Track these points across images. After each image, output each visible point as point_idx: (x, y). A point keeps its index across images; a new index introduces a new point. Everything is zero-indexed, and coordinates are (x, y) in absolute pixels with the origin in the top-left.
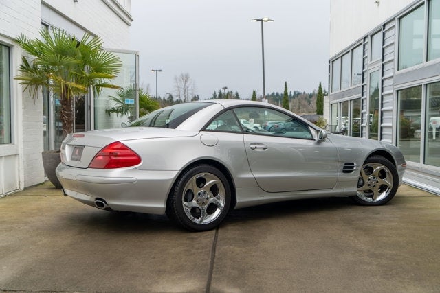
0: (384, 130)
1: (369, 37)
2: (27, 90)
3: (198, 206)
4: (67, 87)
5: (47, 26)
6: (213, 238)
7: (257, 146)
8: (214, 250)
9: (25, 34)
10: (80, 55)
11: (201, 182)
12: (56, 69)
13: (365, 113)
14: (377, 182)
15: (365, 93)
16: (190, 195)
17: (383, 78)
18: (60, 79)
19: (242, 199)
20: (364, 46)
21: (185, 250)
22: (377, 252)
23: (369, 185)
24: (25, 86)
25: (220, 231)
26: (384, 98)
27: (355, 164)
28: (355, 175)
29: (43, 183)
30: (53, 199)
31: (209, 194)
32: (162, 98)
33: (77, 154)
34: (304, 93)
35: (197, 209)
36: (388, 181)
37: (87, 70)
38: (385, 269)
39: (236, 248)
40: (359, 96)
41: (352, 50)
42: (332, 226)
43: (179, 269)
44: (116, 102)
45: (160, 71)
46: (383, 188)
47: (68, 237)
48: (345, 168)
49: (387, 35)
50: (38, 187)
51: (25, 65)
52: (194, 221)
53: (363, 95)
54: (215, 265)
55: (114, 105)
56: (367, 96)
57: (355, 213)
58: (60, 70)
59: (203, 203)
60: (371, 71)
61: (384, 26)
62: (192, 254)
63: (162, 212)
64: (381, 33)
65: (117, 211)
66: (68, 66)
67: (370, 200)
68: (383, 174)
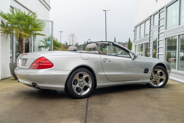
0: (159, 56)
1: (153, 16)
2: (3, 35)
3: (79, 87)
4: (21, 34)
5: (13, 8)
6: (86, 102)
7: (107, 60)
8: (87, 107)
9: (3, 10)
10: (27, 20)
11: (81, 76)
12: (16, 26)
13: (151, 49)
14: (159, 77)
15: (151, 40)
16: (76, 82)
17: (159, 33)
18: (18, 31)
19: (99, 84)
20: (150, 20)
21: (74, 107)
22: (163, 109)
23: (155, 79)
24: (2, 33)
25: (89, 98)
26: (159, 42)
27: (149, 69)
28: (149, 74)
29: (10, 77)
30: (14, 84)
31: (84, 82)
32: (63, 44)
33: (24, 62)
34: (122, 42)
35: (79, 88)
36: (164, 77)
37: (30, 27)
38: (168, 116)
39: (97, 106)
40: (148, 41)
41: (145, 22)
42: (140, 97)
43: (71, 116)
44: (43, 43)
45: (62, 32)
46: (161, 80)
47: (19, 101)
48: (145, 71)
49: (161, 15)
50: (7, 79)
51: (2, 24)
52: (78, 94)
53: (150, 41)
54: (88, 114)
55: (42, 44)
56: (152, 41)
57: (149, 91)
58: (18, 27)
59: (82, 86)
60: (153, 31)
61: (160, 11)
62: (77, 109)
63: (63, 90)
64: (158, 14)
65: (42, 89)
66: (22, 25)
67: (155, 85)
68: (161, 74)
